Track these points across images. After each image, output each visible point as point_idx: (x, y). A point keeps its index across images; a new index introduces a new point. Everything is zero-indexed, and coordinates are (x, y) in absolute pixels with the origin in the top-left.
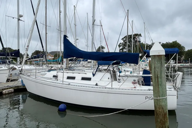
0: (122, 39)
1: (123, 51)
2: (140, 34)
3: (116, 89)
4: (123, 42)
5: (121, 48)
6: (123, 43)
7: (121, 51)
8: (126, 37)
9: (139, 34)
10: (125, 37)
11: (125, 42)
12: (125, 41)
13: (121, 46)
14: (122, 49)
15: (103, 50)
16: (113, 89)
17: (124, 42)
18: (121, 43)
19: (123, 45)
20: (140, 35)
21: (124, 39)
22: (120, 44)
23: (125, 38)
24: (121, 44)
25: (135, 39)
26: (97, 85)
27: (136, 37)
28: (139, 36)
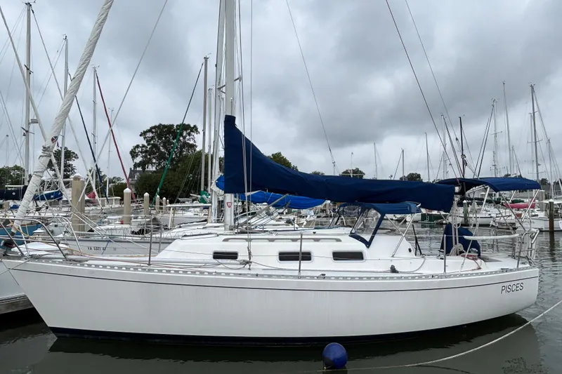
0: (141, 135)
1: (144, 169)
2: (195, 126)
3: (455, 276)
4: (146, 145)
5: (138, 159)
6: (143, 146)
7: (139, 169)
8: (154, 130)
9: (192, 126)
10: (152, 128)
11: (152, 144)
12: (152, 142)
13: (137, 156)
14: (143, 164)
15: (70, 162)
16: (449, 276)
17: (148, 145)
18: (138, 146)
19: (146, 151)
20: (195, 129)
21: (150, 135)
22: (135, 149)
23: (153, 133)
24: (140, 149)
25: (181, 138)
26: (393, 270)
27: (185, 134)
28: (193, 131)
